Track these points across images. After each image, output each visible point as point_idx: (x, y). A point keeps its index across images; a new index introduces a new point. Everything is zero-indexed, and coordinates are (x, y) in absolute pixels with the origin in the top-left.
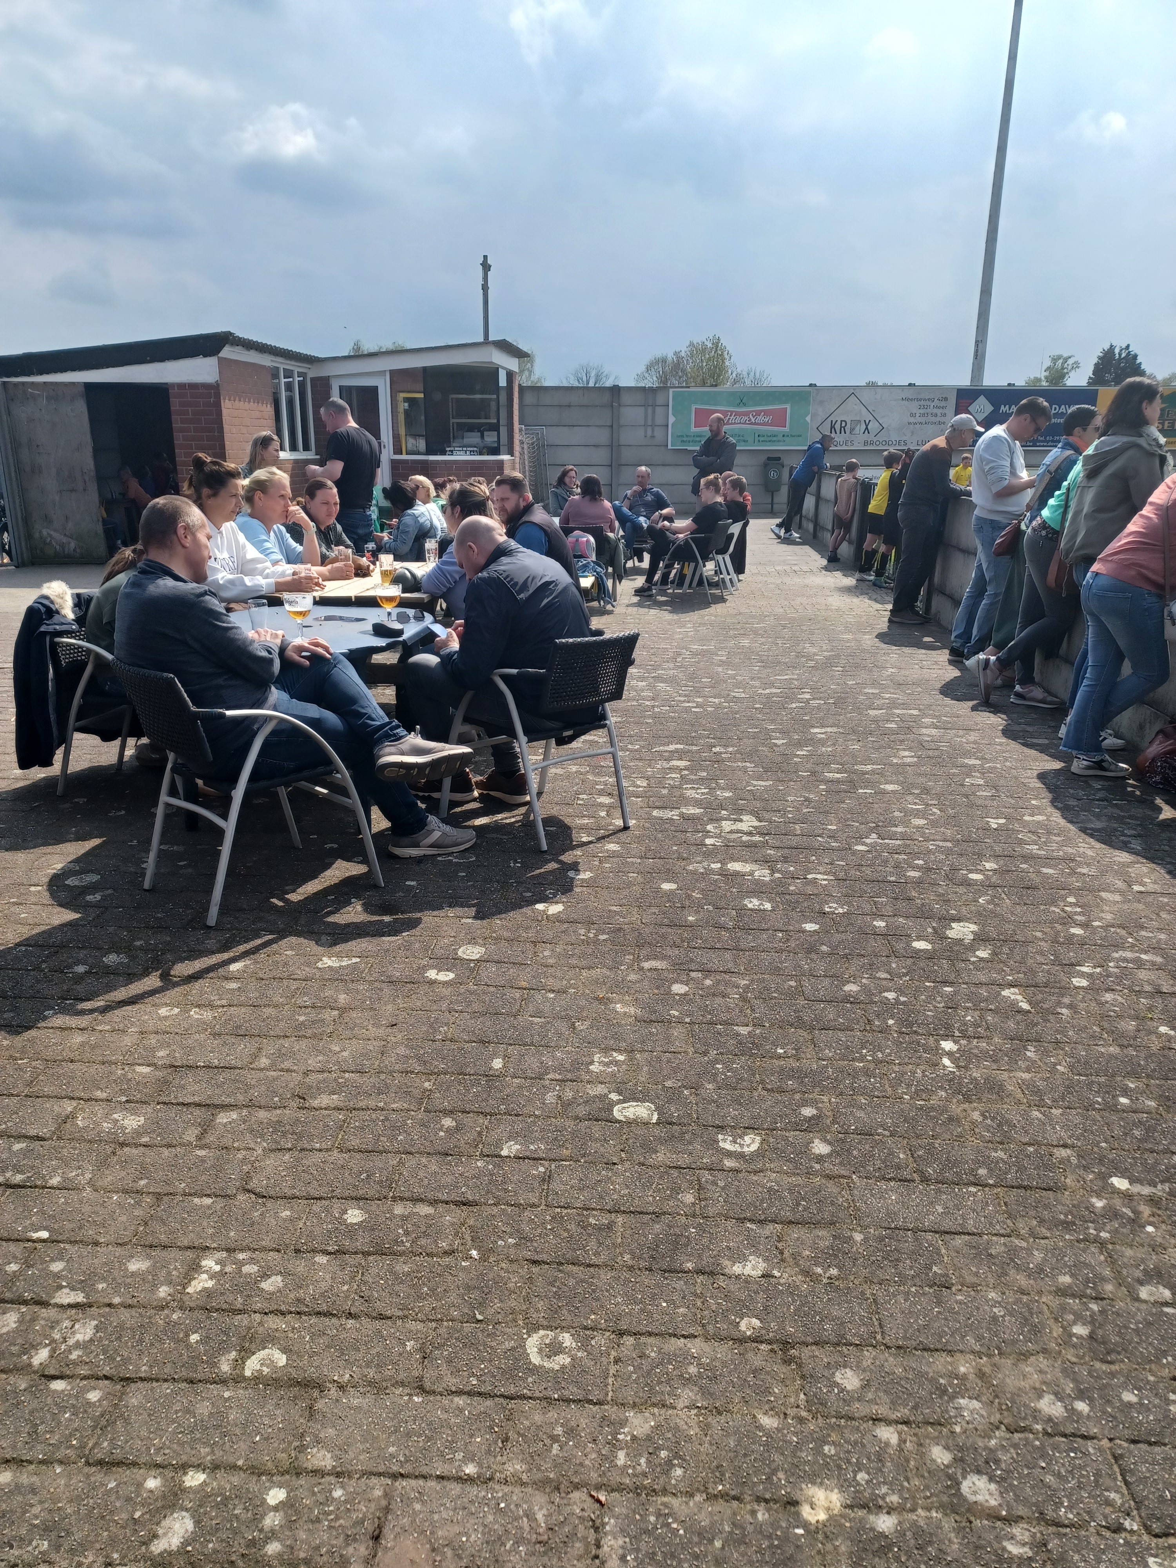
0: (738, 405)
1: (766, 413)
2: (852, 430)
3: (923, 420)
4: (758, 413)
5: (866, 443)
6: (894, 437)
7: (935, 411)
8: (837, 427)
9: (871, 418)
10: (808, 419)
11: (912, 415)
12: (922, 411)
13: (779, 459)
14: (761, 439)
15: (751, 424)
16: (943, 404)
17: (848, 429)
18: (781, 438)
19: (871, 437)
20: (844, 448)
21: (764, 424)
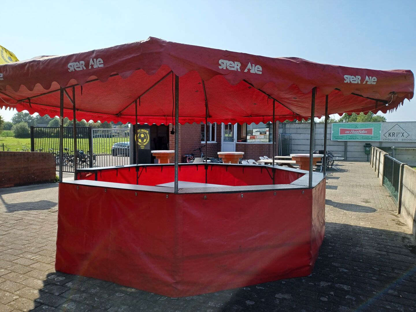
0: (355, 128)
1: (365, 130)
2: (397, 136)
4: (362, 130)
5: (402, 140)
6: (413, 138)
8: (391, 134)
9: (404, 132)
10: (380, 132)
13: (370, 144)
14: (363, 138)
15: (360, 133)
17: (395, 135)
18: (370, 138)
19: (404, 138)
21: (364, 133)
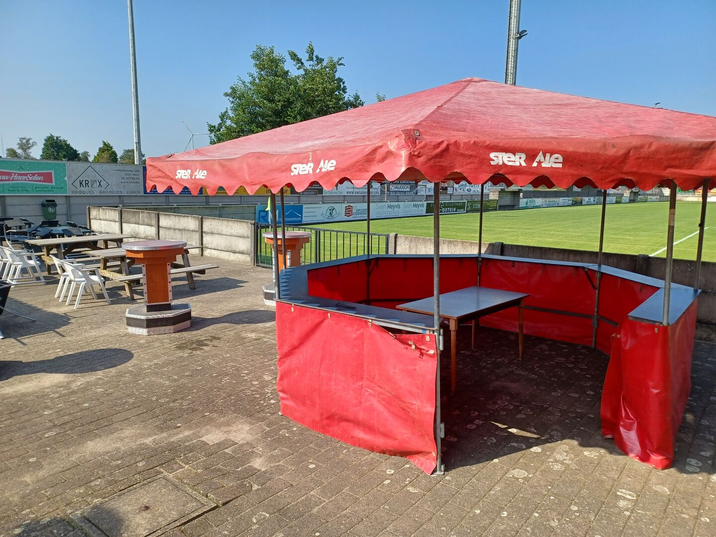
0: (19, 169)
1: (40, 175)
3: (128, 181)
4: (33, 174)
5: (100, 192)
6: (115, 189)
7: (134, 176)
8: (84, 183)
9: (102, 179)
11: (123, 178)
12: (127, 176)
13: (54, 201)
14: (38, 189)
16: (137, 173)
17: (90, 185)
18: (51, 189)
19: (103, 189)
20: (89, 194)
21: (38, 181)
